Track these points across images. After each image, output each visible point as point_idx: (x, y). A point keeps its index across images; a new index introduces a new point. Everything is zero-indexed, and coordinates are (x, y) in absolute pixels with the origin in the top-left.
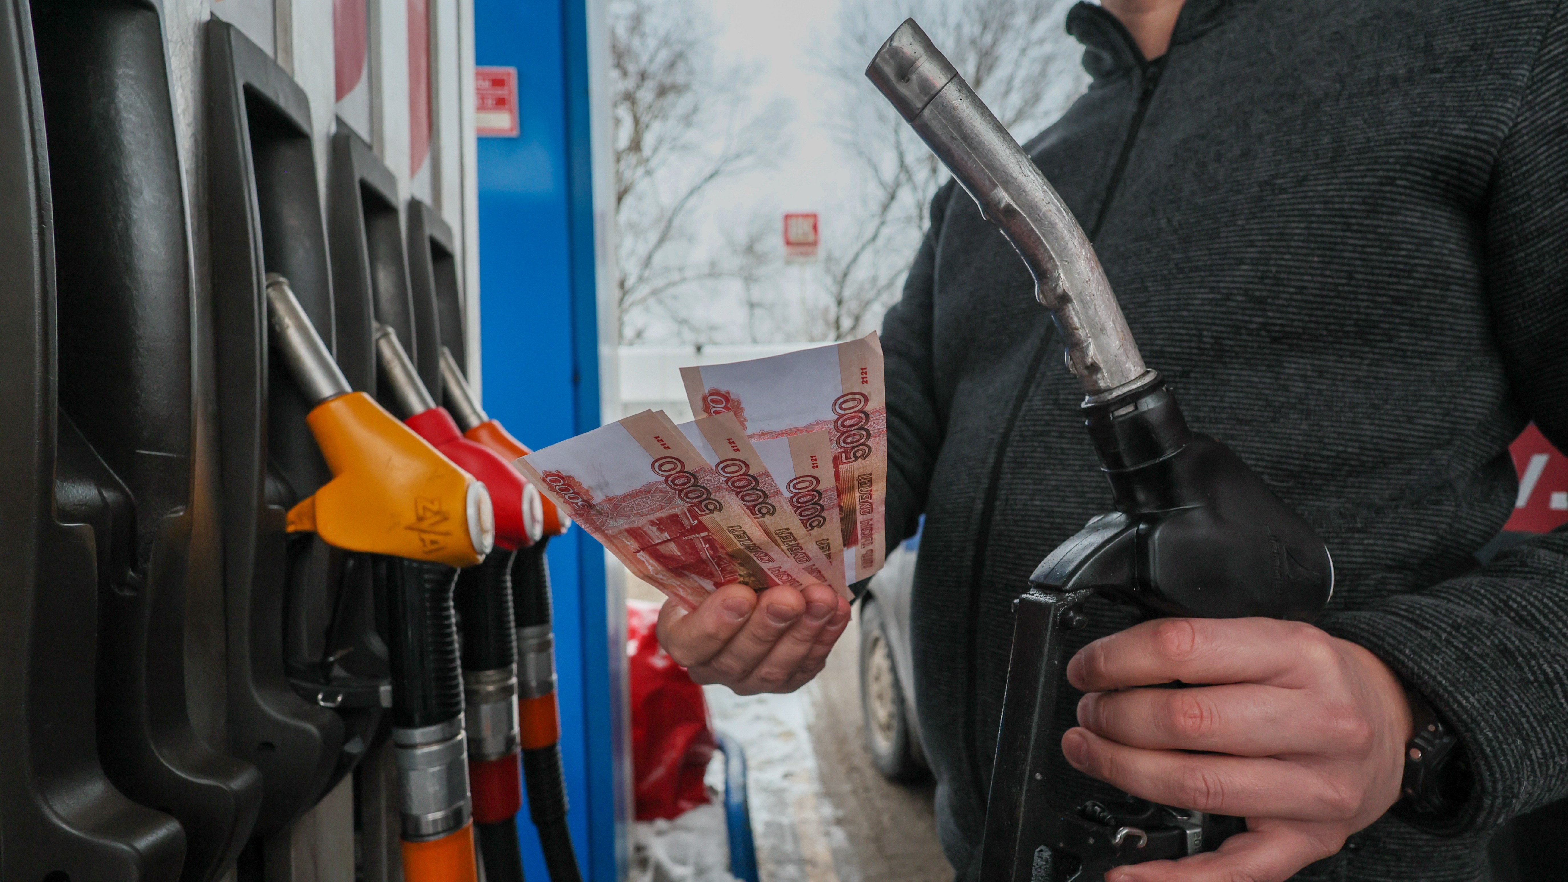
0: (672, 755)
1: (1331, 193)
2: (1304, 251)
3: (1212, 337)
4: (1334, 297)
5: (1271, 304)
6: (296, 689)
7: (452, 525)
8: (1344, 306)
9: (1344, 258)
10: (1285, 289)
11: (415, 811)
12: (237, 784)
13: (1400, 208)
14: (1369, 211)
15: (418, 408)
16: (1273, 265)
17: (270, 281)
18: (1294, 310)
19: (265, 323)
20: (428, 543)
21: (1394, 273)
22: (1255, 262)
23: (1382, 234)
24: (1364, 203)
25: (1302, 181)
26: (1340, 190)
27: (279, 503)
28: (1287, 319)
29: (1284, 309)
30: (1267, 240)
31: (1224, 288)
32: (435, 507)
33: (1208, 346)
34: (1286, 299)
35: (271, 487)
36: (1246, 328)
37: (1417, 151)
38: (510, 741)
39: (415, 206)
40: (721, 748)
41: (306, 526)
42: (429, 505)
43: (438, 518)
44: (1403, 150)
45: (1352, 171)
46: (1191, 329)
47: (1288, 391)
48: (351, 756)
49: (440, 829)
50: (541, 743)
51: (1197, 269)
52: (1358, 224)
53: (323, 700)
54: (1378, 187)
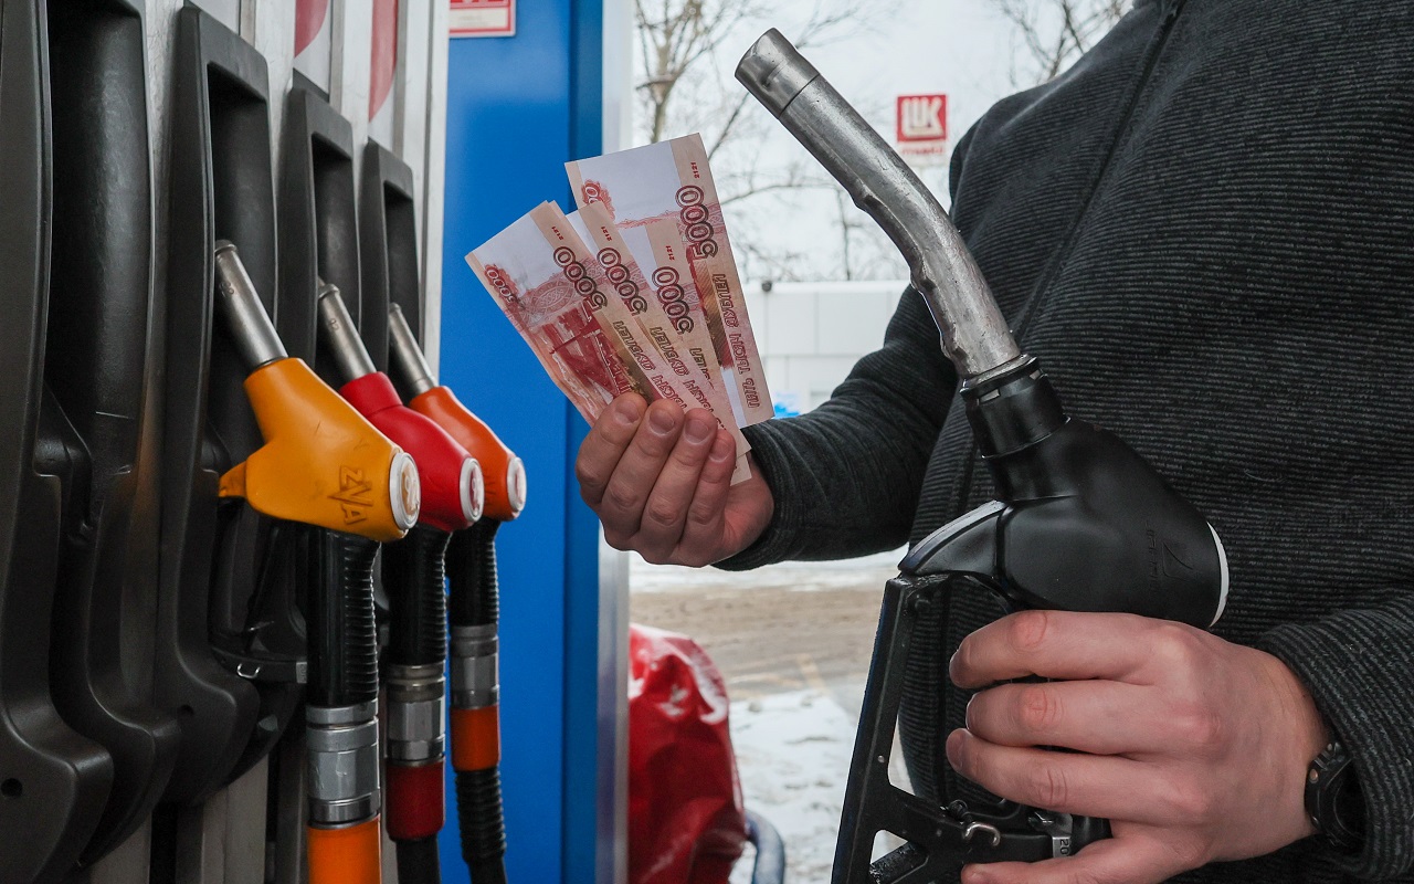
0: (684, 839)
1: (1312, 152)
2: (1285, 216)
3: (1189, 310)
4: (1322, 267)
5: (1251, 274)
6: (218, 658)
7: (374, 497)
8: (1335, 276)
9: (1329, 223)
10: (1266, 258)
11: (323, 796)
12: (159, 733)
13: (1390, 168)
14: (1351, 172)
15: (358, 372)
16: (1252, 232)
17: (220, 248)
18: (1278, 281)
19: (212, 290)
20: (350, 514)
21: (1389, 239)
22: (1232, 227)
23: (1371, 197)
24: (1347, 164)
25: (1284, 137)
26: (1321, 148)
27: (214, 467)
28: (1271, 291)
29: (1266, 280)
30: (1246, 203)
31: (1200, 255)
32: (358, 477)
33: (1186, 320)
34: (1267, 269)
35: (208, 451)
36: (1225, 301)
37: (1402, 106)
38: (434, 747)
39: (372, 150)
40: (753, 838)
41: (236, 492)
42: (352, 475)
43: (360, 488)
44: (1387, 105)
45: (1334, 127)
46: (1166, 301)
47: (1278, 372)
48: (267, 735)
49: (346, 819)
50: (476, 762)
51: (1176, 234)
52: (1343, 187)
53: (241, 671)
54: (1361, 146)
